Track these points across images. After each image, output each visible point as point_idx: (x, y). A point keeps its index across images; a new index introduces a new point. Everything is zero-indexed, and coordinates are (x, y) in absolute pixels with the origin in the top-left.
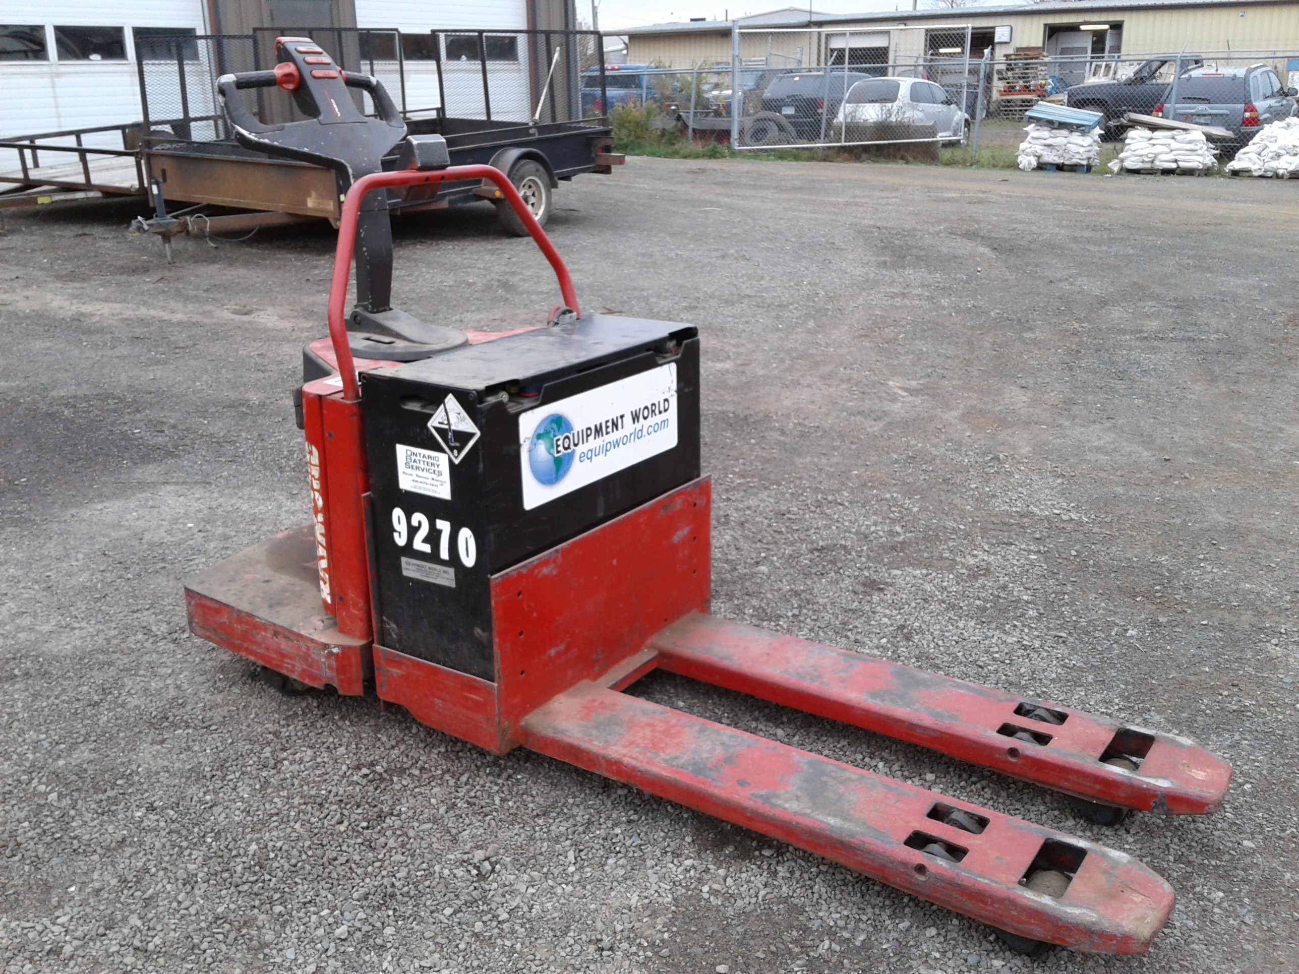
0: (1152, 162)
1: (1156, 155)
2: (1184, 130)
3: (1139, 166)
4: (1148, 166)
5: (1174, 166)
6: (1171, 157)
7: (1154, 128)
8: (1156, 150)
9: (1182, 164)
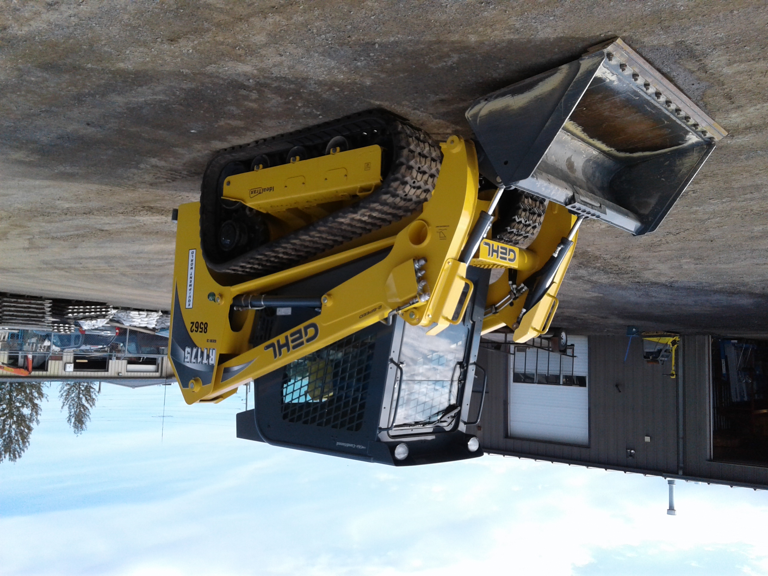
0: (147, 315)
1: (146, 317)
2: (135, 327)
3: (153, 313)
4: (149, 313)
5: (141, 313)
6: (141, 316)
7: (146, 328)
8: (146, 319)
9: (137, 313)
